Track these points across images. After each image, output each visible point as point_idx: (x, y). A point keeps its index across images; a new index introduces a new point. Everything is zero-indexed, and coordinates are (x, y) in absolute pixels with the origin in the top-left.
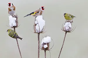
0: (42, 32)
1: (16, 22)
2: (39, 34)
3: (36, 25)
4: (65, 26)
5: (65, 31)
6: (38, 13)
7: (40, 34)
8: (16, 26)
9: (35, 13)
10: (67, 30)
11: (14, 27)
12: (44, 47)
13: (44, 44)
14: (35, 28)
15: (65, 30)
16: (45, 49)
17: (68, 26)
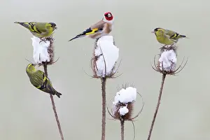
0: (111, 76)
1: (50, 51)
2: (104, 79)
3: (96, 58)
4: (160, 60)
5: (161, 72)
6: (101, 29)
7: (108, 80)
8: (49, 61)
9: (94, 31)
10: (167, 70)
11: (45, 64)
12: (119, 113)
13: (121, 105)
14: (95, 65)
15: (161, 69)
16: (123, 117)
17: (169, 61)
